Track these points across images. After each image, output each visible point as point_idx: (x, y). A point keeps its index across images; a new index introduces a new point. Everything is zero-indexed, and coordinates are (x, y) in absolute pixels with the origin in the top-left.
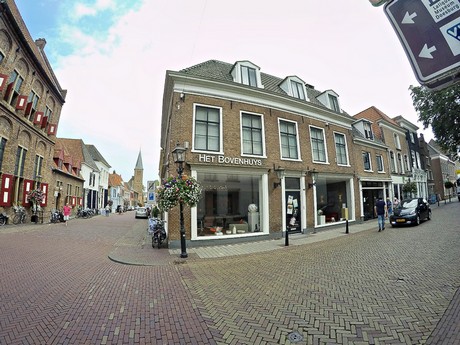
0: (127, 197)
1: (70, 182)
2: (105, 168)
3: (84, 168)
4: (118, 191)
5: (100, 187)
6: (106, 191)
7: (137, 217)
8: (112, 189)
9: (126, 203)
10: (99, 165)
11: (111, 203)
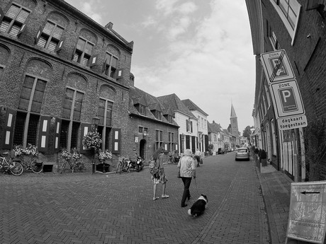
0: (227, 140)
1: (160, 128)
2: (201, 116)
3: (177, 115)
4: (219, 136)
5: (200, 133)
6: (206, 136)
7: (237, 160)
8: (212, 135)
9: (226, 146)
10: (195, 113)
11: (212, 147)
